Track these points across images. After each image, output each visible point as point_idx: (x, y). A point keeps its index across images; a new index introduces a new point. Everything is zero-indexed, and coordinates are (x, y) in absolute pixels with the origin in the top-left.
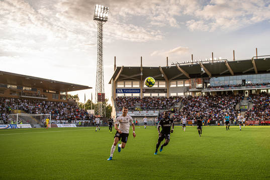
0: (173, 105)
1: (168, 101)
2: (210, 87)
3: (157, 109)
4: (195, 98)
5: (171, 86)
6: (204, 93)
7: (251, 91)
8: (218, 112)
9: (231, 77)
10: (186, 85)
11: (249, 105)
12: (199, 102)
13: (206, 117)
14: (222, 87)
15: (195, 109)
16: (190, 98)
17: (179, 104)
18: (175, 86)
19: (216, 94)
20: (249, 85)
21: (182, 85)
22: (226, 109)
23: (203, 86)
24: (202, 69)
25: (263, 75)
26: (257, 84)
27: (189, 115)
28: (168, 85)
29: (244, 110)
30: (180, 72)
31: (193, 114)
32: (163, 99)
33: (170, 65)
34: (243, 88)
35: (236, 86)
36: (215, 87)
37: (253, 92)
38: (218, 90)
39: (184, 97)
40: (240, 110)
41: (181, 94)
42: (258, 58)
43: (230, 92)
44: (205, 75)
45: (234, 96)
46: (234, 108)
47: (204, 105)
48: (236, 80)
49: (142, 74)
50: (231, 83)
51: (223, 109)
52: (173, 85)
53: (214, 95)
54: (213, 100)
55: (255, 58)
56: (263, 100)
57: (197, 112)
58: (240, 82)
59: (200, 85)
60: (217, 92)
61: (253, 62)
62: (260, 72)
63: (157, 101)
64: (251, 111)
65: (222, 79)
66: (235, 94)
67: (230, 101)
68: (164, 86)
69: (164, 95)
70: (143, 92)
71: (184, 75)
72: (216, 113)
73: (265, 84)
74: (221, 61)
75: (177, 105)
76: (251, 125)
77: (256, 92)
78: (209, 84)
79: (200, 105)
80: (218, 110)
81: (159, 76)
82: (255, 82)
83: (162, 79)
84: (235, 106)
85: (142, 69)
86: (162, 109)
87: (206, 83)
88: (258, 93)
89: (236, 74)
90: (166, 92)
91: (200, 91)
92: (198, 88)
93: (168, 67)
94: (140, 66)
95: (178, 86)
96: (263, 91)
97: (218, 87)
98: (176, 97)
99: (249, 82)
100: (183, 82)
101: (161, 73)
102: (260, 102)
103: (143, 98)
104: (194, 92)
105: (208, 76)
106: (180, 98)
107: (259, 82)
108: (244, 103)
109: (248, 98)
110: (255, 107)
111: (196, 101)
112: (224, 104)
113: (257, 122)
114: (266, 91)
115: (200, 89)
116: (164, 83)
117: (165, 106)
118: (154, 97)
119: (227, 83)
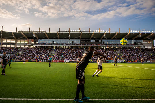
0: (18, 51)
1: (16, 49)
2: (37, 44)
3: (9, 53)
4: (30, 48)
5: (18, 42)
6: (34, 47)
7: (56, 47)
8: (41, 56)
9: (48, 40)
10: (25, 42)
11: (55, 53)
12: (32, 51)
13: (35, 58)
14: (43, 44)
15: (30, 54)
16: (27, 48)
17: (22, 51)
18: (20, 42)
19: (40, 47)
20: (56, 44)
21: (24, 42)
22: (45, 55)
23: (34, 43)
24: (34, 35)
25: (62, 40)
26: (59, 44)
27: (26, 57)
28: (16, 42)
29: (53, 55)
30: (23, 36)
31: (28, 57)
32: (13, 48)
33: (18, 32)
34: (53, 45)
35: (50, 44)
36: (40, 44)
37: (57, 47)
38: (41, 45)
39: (24, 48)
40: (51, 55)
41: (23, 46)
42: (60, 32)
43: (47, 47)
44: (35, 38)
45: (49, 49)
46: (48, 54)
47: (34, 52)
48: (50, 41)
49: (2, 35)
50: (48, 42)
51: (43, 54)
52: (19, 42)
53: (39, 48)
54: (38, 50)
55: (59, 32)
56: (61, 51)
57: (30, 55)
58: (52, 42)
59: (33, 43)
60: (41, 46)
61: (58, 34)
62: (61, 38)
63: (10, 50)
64: (55, 56)
65: (43, 40)
66: (49, 48)
67: (47, 51)
68: (14, 42)
69: (14, 46)
70: (2, 44)
71: (24, 37)
72: (40, 56)
73: (62, 44)
74: (43, 32)
75: (20, 52)
76: (55, 62)
77: (59, 47)
78: (37, 43)
79: (32, 52)
80: (41, 55)
81: (11, 37)
82: (58, 43)
83: (13, 38)
84: (49, 53)
85: (2, 33)
86: (11, 53)
87: (36, 42)
88: (59, 48)
89: (50, 38)
90: (15, 45)
91: (33, 46)
92: (32, 44)
93: (16, 33)
94: (1, 31)
95: (22, 42)
96: (62, 47)
97: (41, 44)
98: (20, 48)
99: (56, 43)
100: (24, 40)
101: (13, 35)
102: (60, 52)
103: (2, 48)
104: (30, 46)
105: (37, 39)
106: (22, 48)
107: (60, 43)
108: (53, 52)
109: (55, 50)
110: (57, 54)
111: (30, 50)
112: (43, 52)
113: (58, 61)
114: (63, 47)
115: (32, 45)
116: (14, 40)
117: (14, 52)
118: (8, 47)
119: (45, 42)
